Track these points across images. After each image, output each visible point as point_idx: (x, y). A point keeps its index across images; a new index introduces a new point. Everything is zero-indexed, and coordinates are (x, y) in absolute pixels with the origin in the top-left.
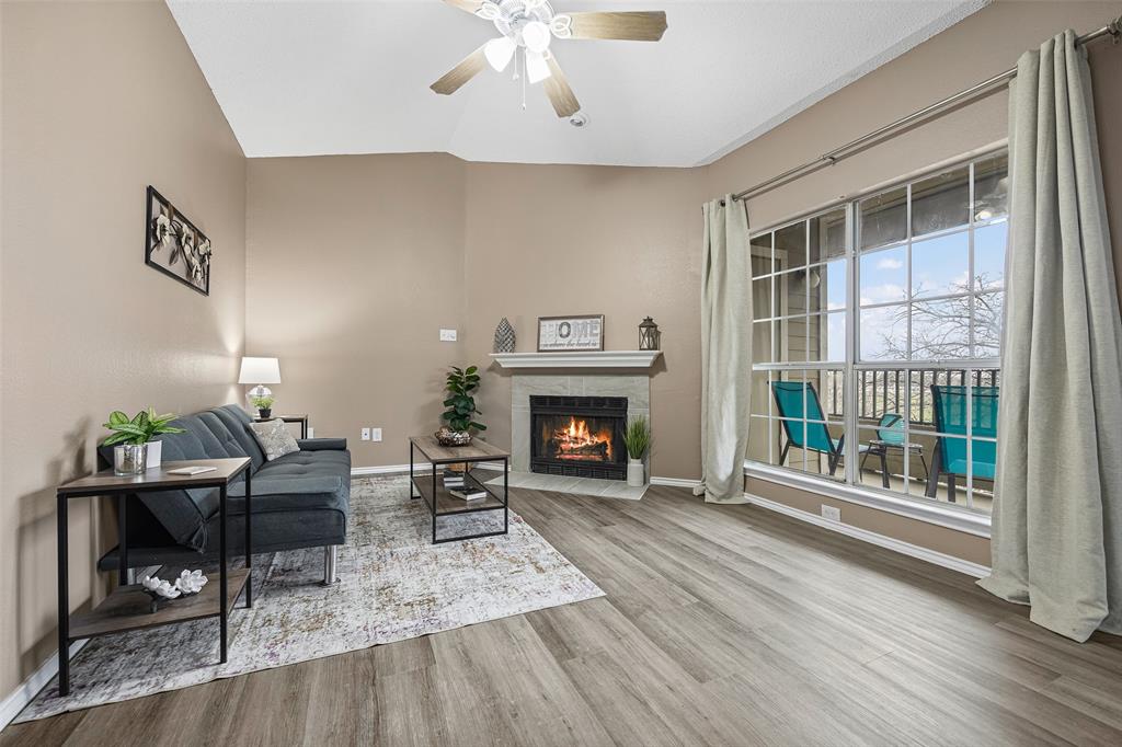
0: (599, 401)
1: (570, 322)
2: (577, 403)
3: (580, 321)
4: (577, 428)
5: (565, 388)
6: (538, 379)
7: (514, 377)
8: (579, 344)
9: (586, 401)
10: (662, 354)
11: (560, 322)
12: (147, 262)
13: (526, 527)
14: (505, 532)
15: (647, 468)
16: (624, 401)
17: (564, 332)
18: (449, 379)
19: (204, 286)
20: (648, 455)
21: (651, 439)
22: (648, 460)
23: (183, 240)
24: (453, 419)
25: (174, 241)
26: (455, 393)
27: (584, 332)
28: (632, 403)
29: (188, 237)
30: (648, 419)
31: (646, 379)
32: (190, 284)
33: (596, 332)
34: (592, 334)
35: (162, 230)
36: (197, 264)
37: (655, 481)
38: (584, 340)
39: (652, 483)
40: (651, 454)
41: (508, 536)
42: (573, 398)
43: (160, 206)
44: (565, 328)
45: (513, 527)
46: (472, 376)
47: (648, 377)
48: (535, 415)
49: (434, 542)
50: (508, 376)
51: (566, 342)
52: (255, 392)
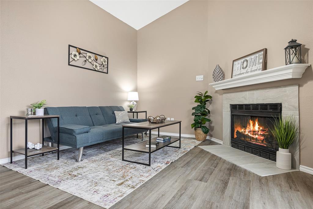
0: (264, 107)
1: (248, 58)
2: (251, 108)
3: (253, 57)
4: (254, 125)
5: (245, 99)
7: (224, 95)
8: (251, 71)
9: (256, 107)
10: (310, 67)
11: (242, 60)
12: (69, 65)
13: (164, 166)
14: (149, 165)
15: (297, 158)
16: (279, 105)
17: (245, 65)
18: (195, 97)
19: (105, 70)
20: (298, 147)
21: (301, 135)
22: (298, 151)
23: (87, 58)
24: (196, 115)
25: (85, 59)
26: (199, 104)
27: (254, 63)
28: (285, 107)
29: (90, 57)
30: (298, 119)
31: (296, 88)
32: (96, 71)
33: (261, 61)
34: (259, 63)
35: (75, 56)
36: (98, 65)
37: (303, 168)
38: (254, 68)
39: (301, 170)
40: (301, 147)
41: (148, 167)
42: (249, 105)
43: (76, 49)
44: (245, 63)
45: (159, 164)
46: (207, 96)
47: (298, 87)
48: (233, 115)
49: (123, 160)
50: (222, 95)
51: (245, 72)
52: (132, 103)
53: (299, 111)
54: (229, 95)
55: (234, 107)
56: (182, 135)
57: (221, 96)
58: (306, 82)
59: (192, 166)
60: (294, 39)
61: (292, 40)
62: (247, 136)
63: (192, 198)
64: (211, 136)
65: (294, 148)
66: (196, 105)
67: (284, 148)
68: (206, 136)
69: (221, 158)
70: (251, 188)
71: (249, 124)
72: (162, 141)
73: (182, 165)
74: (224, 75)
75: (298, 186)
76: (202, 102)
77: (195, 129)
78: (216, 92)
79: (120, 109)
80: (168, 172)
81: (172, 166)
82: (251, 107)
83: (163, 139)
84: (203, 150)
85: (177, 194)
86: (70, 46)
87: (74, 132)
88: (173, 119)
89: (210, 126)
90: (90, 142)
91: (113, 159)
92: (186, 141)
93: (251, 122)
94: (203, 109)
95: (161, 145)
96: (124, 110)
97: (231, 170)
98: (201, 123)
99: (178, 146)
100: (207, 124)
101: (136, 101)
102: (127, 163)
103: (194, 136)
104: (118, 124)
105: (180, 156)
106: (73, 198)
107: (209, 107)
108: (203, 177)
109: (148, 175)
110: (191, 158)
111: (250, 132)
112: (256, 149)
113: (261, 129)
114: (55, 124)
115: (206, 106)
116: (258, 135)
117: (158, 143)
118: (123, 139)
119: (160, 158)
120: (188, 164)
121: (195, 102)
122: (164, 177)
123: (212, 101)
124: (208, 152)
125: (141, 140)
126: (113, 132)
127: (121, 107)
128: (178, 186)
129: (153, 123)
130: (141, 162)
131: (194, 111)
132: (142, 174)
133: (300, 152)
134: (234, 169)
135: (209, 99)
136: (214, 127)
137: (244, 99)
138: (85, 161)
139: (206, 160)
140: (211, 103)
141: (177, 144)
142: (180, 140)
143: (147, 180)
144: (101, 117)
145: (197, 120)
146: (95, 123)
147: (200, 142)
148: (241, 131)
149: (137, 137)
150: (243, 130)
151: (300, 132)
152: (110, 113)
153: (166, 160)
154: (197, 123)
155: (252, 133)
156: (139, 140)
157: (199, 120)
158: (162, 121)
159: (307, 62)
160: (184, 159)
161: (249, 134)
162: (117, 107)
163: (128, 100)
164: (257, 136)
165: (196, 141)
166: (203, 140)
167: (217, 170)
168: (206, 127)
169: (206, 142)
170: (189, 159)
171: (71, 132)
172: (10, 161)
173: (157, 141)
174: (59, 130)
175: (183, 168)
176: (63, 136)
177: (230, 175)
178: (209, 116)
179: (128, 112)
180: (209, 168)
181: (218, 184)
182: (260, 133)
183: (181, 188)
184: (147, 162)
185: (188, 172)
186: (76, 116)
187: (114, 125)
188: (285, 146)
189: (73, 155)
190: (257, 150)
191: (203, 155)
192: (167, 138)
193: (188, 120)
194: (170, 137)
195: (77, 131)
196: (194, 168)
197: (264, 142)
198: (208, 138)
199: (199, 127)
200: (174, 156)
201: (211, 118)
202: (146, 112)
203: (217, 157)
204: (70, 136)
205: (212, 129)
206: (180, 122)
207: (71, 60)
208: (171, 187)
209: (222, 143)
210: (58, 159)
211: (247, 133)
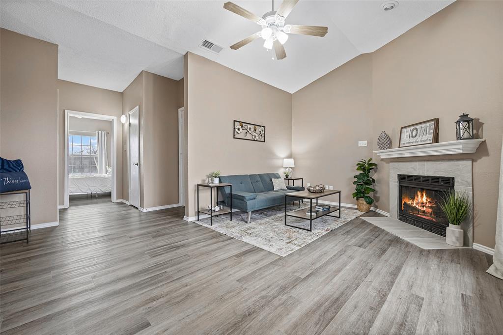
0: (436, 179)
1: (417, 127)
3: (423, 125)
4: (422, 196)
5: (415, 170)
6: (401, 164)
7: (391, 164)
8: (421, 141)
9: (427, 179)
10: (484, 142)
11: (412, 128)
12: (234, 138)
13: (324, 233)
14: (310, 231)
15: (470, 235)
16: (451, 180)
17: (414, 134)
18: (357, 165)
19: (263, 140)
20: (472, 224)
21: (475, 212)
22: (471, 228)
23: (248, 130)
24: (357, 185)
25: (246, 131)
26: (362, 172)
27: (425, 133)
28: (458, 181)
29: (250, 129)
30: (472, 195)
31: (470, 162)
32: (255, 140)
33: (432, 131)
34: (430, 133)
35: (239, 129)
36: (256, 135)
37: (476, 246)
38: (424, 138)
39: (474, 248)
40: (475, 224)
41: (309, 232)
42: (420, 176)
43: (239, 123)
44: (415, 131)
45: (319, 231)
46: (371, 163)
47: (471, 162)
48: (401, 186)
49: (286, 225)
50: (389, 163)
51: (415, 141)
52: (287, 169)
53: (473, 186)
54: (396, 164)
55: (402, 178)
56: (341, 205)
57: (387, 164)
58: (480, 158)
59: (352, 235)
60: (466, 113)
61: (464, 114)
62: (415, 209)
63: (351, 257)
64: (376, 207)
65: (467, 224)
66: (359, 173)
67: (454, 224)
68: (370, 207)
69: (384, 230)
70: (409, 257)
71: (417, 195)
72: (321, 210)
73: (342, 233)
74: (391, 142)
75: (462, 260)
76: (365, 170)
77: (357, 199)
78: (382, 160)
79: (277, 177)
80: (328, 238)
81: (332, 232)
82: (421, 178)
83: (322, 208)
84: (365, 221)
85: (337, 254)
86: (234, 121)
87: (245, 198)
88: (331, 188)
89: (375, 196)
90: (256, 207)
91: (277, 223)
92: (346, 211)
93: (419, 194)
94: (366, 178)
95: (320, 214)
96: (280, 178)
97: (392, 241)
98: (364, 193)
99: (338, 215)
100: (371, 194)
101: (291, 168)
102: (290, 227)
103: (356, 206)
104: (276, 191)
105: (339, 225)
106: (256, 248)
107: (374, 176)
108: (362, 245)
109: (310, 238)
110: (352, 228)
111: (417, 203)
112: (426, 224)
113: (429, 200)
114: (227, 190)
115: (370, 174)
116: (426, 207)
117: (318, 211)
118: (286, 204)
119: (319, 225)
120: (348, 232)
121: (357, 169)
122: (324, 241)
123: (377, 168)
124: (371, 224)
125: (297, 208)
126: (274, 200)
127: (278, 174)
128: (338, 248)
129: (312, 192)
130: (302, 227)
131: (356, 180)
132: (305, 237)
133: (473, 229)
134: (397, 240)
135: (373, 167)
136: (379, 197)
137: (413, 169)
138: (253, 223)
139: (368, 230)
140: (376, 172)
141: (336, 213)
142: (340, 209)
143: (310, 242)
144: (260, 184)
145: (360, 189)
146: (256, 190)
147: (363, 213)
148: (408, 203)
149: (294, 204)
150: (410, 202)
151: (473, 209)
152: (268, 180)
153: (326, 228)
154: (359, 192)
155: (420, 205)
156: (295, 207)
157: (362, 189)
158: (321, 191)
159: (481, 136)
160: (344, 228)
161: (417, 206)
162: (273, 174)
163: (284, 166)
164: (425, 209)
165: (358, 211)
166: (366, 211)
167: (377, 240)
168: (369, 197)
169: (370, 213)
170: (349, 229)
171: (242, 198)
172: (197, 219)
173: (316, 209)
174: (231, 196)
175: (343, 236)
176: (235, 201)
177: (390, 245)
178: (374, 186)
179: (285, 179)
180: (370, 238)
181: (376, 251)
182: (428, 205)
183: (341, 250)
184: (309, 228)
185: (347, 239)
186: (241, 183)
187: (272, 192)
188: (455, 222)
189: (241, 217)
190: (428, 225)
191: (365, 226)
192: (327, 207)
193: (348, 188)
194: (329, 207)
195: (247, 198)
196: (355, 237)
197: (432, 215)
198: (372, 209)
199: (361, 197)
200: (334, 225)
201: (377, 188)
202: (302, 179)
203: (380, 229)
204: (240, 201)
205: (377, 199)
206: (340, 192)
207: (236, 133)
208: (332, 248)
209: (388, 215)
210: (231, 220)
211: (414, 205)
